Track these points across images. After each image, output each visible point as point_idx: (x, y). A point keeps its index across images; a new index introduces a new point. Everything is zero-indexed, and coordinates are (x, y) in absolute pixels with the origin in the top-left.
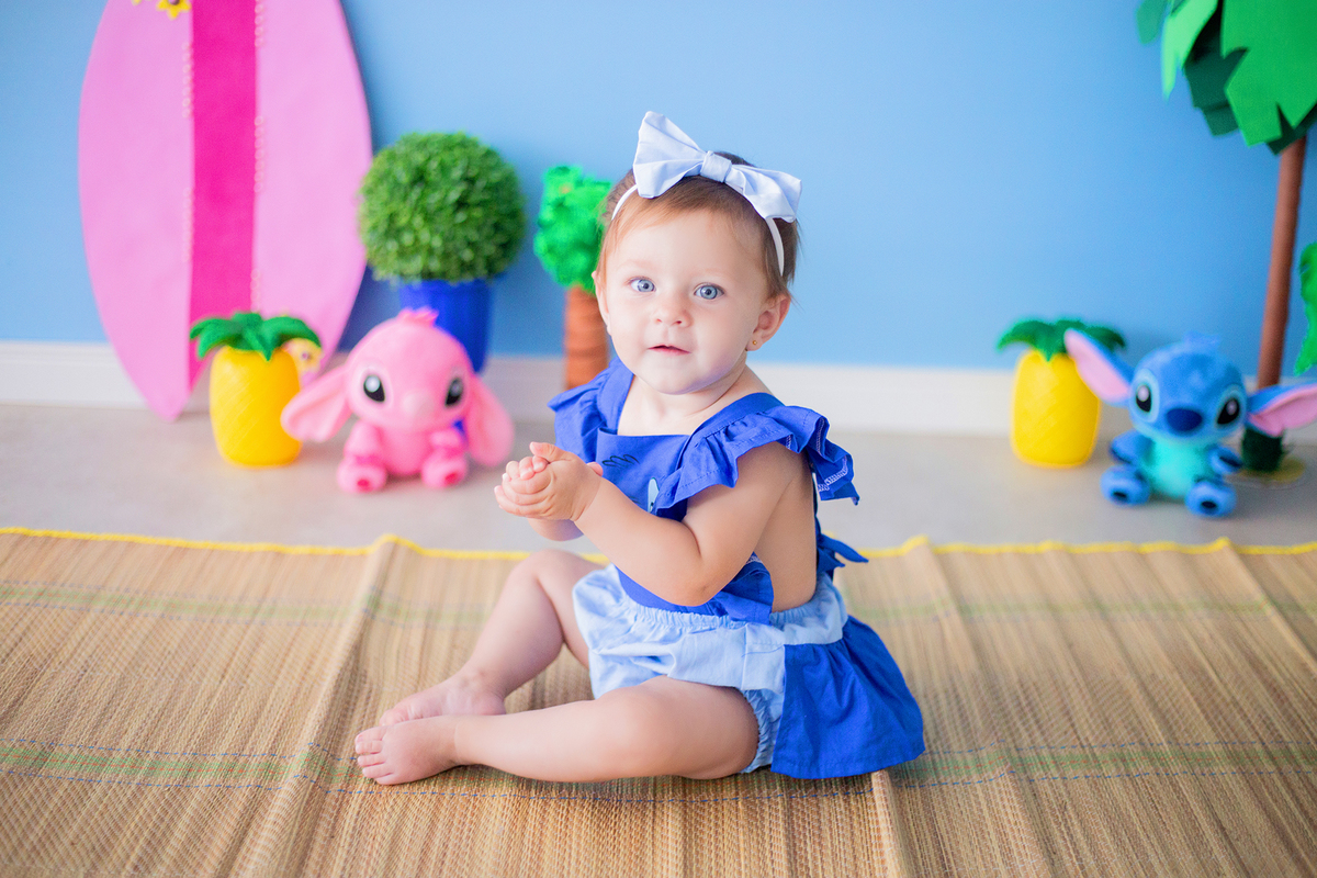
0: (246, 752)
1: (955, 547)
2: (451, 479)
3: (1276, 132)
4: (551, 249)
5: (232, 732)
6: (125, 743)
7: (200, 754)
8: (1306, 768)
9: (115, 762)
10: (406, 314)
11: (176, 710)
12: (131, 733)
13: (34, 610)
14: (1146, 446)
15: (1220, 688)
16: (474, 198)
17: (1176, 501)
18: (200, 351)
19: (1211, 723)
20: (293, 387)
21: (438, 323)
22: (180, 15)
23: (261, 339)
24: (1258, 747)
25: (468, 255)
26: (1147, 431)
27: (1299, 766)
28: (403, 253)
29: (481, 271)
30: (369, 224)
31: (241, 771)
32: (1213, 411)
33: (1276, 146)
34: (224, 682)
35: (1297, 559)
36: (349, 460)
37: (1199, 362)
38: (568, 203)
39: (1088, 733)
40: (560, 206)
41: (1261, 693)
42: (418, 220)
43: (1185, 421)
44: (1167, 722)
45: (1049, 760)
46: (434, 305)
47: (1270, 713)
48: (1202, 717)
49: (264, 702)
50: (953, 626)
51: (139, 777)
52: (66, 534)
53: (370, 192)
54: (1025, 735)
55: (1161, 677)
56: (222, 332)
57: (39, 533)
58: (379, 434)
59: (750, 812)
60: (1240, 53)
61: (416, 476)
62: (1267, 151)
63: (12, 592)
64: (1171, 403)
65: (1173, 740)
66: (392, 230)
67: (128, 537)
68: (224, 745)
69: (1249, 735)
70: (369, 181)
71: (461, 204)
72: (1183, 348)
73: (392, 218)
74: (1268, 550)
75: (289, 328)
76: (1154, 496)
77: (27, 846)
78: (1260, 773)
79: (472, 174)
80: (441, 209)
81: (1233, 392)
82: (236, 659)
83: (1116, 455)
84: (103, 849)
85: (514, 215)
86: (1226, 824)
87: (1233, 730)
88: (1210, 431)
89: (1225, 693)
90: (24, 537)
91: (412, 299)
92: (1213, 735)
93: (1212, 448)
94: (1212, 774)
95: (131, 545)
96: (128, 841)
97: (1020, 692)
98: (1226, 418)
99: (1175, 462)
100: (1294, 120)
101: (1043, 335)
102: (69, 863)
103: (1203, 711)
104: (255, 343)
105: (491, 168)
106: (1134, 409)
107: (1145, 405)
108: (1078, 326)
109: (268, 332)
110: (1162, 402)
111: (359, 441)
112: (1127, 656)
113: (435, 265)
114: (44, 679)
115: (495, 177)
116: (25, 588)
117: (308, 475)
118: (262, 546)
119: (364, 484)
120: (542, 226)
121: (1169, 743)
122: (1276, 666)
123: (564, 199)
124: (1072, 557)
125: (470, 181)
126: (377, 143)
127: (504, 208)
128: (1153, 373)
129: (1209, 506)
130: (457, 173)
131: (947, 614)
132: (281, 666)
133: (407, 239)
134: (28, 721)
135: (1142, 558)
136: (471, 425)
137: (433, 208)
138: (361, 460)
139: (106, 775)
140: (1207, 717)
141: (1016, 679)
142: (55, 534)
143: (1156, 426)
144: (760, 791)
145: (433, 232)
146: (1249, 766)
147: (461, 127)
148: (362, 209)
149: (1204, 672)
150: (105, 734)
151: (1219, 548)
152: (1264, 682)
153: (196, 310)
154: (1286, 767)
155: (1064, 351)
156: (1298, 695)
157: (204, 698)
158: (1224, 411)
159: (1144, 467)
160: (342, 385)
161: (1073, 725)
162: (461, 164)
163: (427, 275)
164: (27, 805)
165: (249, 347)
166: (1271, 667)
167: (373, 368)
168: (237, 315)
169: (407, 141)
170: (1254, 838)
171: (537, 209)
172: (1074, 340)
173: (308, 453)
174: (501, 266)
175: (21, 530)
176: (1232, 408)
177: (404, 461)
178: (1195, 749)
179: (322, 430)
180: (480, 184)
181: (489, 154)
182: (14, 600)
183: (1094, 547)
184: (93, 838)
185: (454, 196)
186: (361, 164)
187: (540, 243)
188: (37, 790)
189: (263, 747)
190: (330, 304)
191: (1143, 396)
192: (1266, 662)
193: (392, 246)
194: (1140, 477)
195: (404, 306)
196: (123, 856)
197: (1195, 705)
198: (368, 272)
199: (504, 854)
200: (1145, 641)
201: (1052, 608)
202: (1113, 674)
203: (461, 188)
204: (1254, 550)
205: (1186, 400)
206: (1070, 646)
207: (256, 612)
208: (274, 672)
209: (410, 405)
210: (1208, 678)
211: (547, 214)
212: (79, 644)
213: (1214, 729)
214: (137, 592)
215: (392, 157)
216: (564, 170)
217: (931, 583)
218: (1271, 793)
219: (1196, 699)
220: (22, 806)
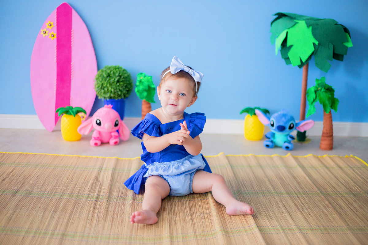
0: (73, 193)
1: (229, 155)
2: (116, 143)
3: (299, 63)
4: (138, 91)
5: (70, 189)
6: (48, 191)
7: (63, 193)
8: (303, 195)
9: (46, 194)
10: (106, 106)
11: (58, 185)
12: (49, 189)
13: (25, 167)
14: (273, 135)
15: (286, 182)
16: (121, 80)
17: (280, 147)
18: (59, 115)
19: (283, 187)
20: (80, 123)
21: (113, 108)
22: (54, 39)
23: (73, 112)
24: (293, 192)
25: (119, 93)
26: (273, 131)
27: (302, 195)
28: (105, 93)
29: (123, 97)
30: (97, 86)
31: (72, 196)
32: (287, 126)
33: (300, 66)
34: (68, 180)
35: (306, 158)
36: (93, 139)
37: (284, 115)
38: (142, 80)
39: (256, 189)
40: (140, 81)
41: (295, 183)
42: (108, 85)
43: (281, 129)
44: (274, 187)
45: (247, 193)
46: (112, 104)
47: (296, 186)
48: (281, 186)
49: (76, 184)
50: (229, 169)
51: (51, 197)
52: (31, 153)
53: (97, 79)
54: (242, 189)
55: (273, 179)
56: (64, 110)
57: (25, 153)
58: (100, 133)
59: (181, 204)
60: (291, 46)
61: (108, 143)
62: (298, 68)
63: (20, 164)
64: (278, 125)
65: (275, 190)
66: (102, 87)
67: (45, 154)
68: (69, 191)
69: (292, 190)
70: (97, 77)
71: (118, 81)
72: (281, 112)
73: (102, 84)
74: (300, 157)
75: (79, 109)
76: (276, 146)
77: (30, 208)
78: (293, 196)
79: (121, 74)
80: (113, 83)
81: (292, 122)
82: (70, 176)
83: (266, 137)
84: (46, 209)
85: (130, 84)
86: (285, 204)
87: (288, 189)
88: (287, 131)
89: (287, 182)
90: (21, 154)
91: (107, 103)
92: (283, 189)
93: (288, 135)
94: (283, 196)
95: (46, 155)
96: (51, 207)
97: (242, 181)
98: (291, 128)
99: (280, 138)
100: (304, 61)
101: (250, 111)
102: (39, 211)
103: (282, 185)
104: (71, 113)
105: (125, 73)
106: (270, 126)
107: (272, 125)
108: (259, 109)
109: (74, 110)
110: (276, 125)
111: (95, 135)
112: (266, 175)
113: (112, 95)
114: (28, 180)
115: (126, 75)
116: (22, 163)
117: (83, 143)
118: (75, 156)
119: (96, 144)
120: (137, 86)
121: (274, 190)
122: (299, 178)
123: (141, 80)
124: (256, 157)
125: (120, 76)
126: (98, 69)
127: (128, 82)
128: (274, 118)
129: (287, 148)
130: (117, 75)
131: (228, 166)
132: (80, 178)
133: (106, 89)
134: (26, 187)
135: (271, 158)
136: (120, 131)
137: (111, 82)
138: (95, 139)
139: (44, 196)
140: (282, 186)
141: (241, 179)
142: (28, 153)
143: (275, 130)
144: (183, 200)
145: (112, 88)
146: (291, 195)
147: (118, 64)
148: (96, 83)
149: (283, 179)
150: (43, 189)
151: (288, 155)
152: (296, 181)
153: (57, 106)
154: (299, 195)
155: (255, 114)
156: (303, 183)
157: (64, 183)
158: (290, 126)
159: (272, 139)
160: (91, 122)
161: (253, 187)
162: (118, 72)
163: (110, 98)
164: (29, 201)
165: (71, 114)
166: (298, 178)
167: (98, 118)
168: (67, 107)
169: (106, 68)
170: (291, 207)
171: (136, 82)
172: (257, 111)
173: (83, 138)
174: (127, 96)
175: (20, 153)
176: (292, 126)
177: (105, 139)
178: (279, 192)
179: (86, 132)
180: (122, 77)
181: (124, 70)
182: (20, 166)
183: (261, 156)
184: (44, 207)
185: (116, 79)
186: (95, 73)
187: (136, 90)
188: (30, 199)
189: (76, 192)
190: (88, 105)
191: (272, 123)
192: (297, 177)
193: (103, 91)
194: (272, 142)
195: (105, 104)
196: (50, 210)
197: (280, 184)
198: (97, 97)
199: (131, 212)
200: (270, 173)
201: (250, 167)
202: (262, 178)
203: (118, 77)
204: (296, 156)
205: (281, 124)
206: (254, 173)
207: (74, 168)
208: (78, 179)
209: (107, 126)
210: (284, 180)
211: (138, 83)
212: (36, 173)
213: (284, 188)
214: (48, 164)
215: (102, 71)
216: (141, 74)
217: (225, 162)
218: (295, 200)
219: (280, 183)
220: (28, 201)
